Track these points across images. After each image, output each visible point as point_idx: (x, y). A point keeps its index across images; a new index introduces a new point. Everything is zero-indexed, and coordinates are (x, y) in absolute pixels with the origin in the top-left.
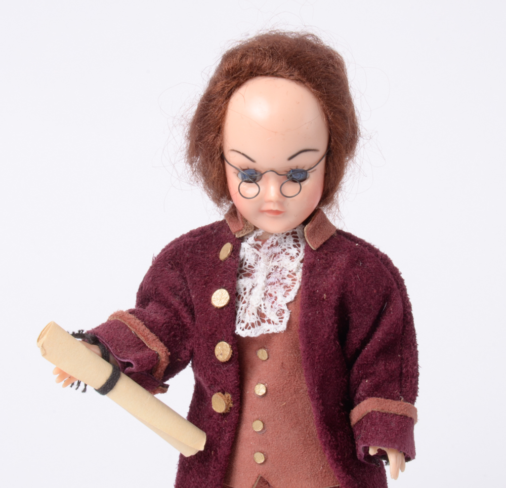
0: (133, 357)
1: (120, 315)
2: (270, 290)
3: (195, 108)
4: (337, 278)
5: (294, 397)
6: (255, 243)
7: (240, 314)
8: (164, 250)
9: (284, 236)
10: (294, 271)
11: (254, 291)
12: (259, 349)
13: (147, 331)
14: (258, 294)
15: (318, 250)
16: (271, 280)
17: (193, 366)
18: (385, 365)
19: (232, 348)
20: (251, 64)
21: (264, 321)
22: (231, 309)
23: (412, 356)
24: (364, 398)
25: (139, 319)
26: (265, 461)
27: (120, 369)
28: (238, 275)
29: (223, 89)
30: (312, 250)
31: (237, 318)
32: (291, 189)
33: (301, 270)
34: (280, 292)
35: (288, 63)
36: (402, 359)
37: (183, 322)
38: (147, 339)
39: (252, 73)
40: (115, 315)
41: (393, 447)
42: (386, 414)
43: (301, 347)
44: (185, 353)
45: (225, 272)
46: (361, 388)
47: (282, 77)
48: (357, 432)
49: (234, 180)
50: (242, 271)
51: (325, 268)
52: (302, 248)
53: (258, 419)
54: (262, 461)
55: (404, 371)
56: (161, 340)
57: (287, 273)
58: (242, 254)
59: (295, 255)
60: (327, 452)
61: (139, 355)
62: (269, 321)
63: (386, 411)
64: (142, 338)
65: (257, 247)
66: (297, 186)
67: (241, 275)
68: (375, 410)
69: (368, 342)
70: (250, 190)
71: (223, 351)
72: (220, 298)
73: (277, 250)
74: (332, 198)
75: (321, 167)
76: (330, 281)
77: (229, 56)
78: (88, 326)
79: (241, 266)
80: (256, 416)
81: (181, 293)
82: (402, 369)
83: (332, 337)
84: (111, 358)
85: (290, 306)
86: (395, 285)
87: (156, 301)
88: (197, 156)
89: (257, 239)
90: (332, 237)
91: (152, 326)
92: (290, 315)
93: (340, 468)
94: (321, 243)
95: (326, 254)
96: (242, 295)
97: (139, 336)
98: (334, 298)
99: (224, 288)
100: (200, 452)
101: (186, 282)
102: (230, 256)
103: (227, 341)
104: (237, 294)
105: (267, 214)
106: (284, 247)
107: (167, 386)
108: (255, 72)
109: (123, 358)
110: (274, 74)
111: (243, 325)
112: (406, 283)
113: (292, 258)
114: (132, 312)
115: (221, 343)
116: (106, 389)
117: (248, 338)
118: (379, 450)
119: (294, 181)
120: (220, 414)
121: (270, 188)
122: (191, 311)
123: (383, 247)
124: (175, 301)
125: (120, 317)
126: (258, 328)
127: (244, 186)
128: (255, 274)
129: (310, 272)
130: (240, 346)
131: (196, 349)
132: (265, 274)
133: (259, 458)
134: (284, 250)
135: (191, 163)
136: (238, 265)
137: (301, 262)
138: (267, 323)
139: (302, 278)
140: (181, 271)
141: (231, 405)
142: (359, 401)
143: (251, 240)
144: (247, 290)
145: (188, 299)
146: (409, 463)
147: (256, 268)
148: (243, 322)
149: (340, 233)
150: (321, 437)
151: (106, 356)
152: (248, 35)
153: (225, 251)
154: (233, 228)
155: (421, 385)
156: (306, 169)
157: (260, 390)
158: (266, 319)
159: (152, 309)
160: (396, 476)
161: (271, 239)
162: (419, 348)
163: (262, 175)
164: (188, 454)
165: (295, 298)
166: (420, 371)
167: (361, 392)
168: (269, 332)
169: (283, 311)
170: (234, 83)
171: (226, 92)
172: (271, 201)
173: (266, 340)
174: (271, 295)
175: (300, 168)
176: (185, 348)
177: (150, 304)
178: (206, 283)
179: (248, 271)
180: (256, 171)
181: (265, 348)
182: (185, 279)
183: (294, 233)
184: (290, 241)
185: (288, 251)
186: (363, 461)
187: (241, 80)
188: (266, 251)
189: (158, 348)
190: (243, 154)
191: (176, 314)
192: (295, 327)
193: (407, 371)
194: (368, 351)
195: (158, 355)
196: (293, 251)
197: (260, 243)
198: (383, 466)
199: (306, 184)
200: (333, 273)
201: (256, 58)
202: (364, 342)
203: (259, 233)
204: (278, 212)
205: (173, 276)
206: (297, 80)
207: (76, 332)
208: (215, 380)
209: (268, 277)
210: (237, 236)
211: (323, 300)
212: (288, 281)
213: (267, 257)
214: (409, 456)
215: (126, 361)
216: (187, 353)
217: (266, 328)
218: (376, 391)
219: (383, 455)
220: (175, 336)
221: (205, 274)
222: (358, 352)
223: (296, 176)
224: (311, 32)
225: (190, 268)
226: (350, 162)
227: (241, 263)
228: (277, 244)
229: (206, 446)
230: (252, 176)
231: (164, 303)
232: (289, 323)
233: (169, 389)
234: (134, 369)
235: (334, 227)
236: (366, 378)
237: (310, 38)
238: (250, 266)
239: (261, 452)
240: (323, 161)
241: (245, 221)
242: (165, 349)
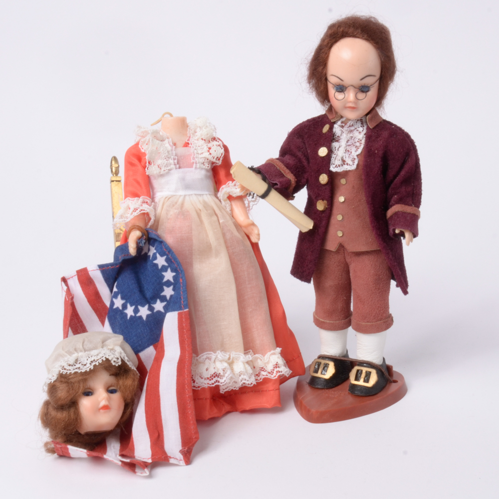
0: (278, 180)
1: (272, 160)
2: (348, 148)
3: (313, 54)
4: (383, 143)
5: (358, 203)
6: (341, 124)
7: (333, 160)
8: (294, 129)
9: (356, 121)
10: (361, 139)
11: (340, 149)
12: (341, 178)
13: (285, 168)
14: (342, 150)
15: (373, 128)
16: (349, 143)
17: (307, 188)
18: (405, 188)
19: (328, 177)
20: (343, 31)
21: (344, 164)
22: (328, 157)
23: (419, 184)
24: (394, 205)
25: (281, 162)
26: (343, 235)
27: (272, 186)
28: (332, 141)
29: (328, 43)
30: (370, 129)
31: (331, 162)
32: (361, 96)
33: (364, 139)
34: (353, 149)
35: (361, 30)
36: (414, 186)
37: (303, 165)
38: (285, 172)
39: (343, 35)
40: (269, 160)
41: (408, 229)
42: (405, 213)
43: (363, 177)
44: (304, 180)
45: (326, 139)
46: (392, 200)
47: (358, 37)
48: (390, 222)
49: (332, 91)
50: (334, 139)
51: (377, 138)
52: (365, 127)
53: (340, 214)
54: (341, 235)
55: (415, 192)
56: (292, 173)
57: (357, 140)
58: (334, 130)
59: (361, 131)
60: (375, 231)
61: (281, 180)
62: (347, 164)
63: (405, 211)
64: (282, 172)
65: (342, 127)
66: (364, 95)
67: (334, 141)
68: (400, 210)
69: (397, 176)
70: (340, 96)
71: (323, 179)
72: (323, 152)
73: (352, 128)
74: (381, 103)
75: (377, 85)
77: (331, 27)
78: (256, 166)
79: (334, 136)
80: (339, 213)
81: (302, 150)
82: (413, 191)
83: (379, 173)
84: (267, 181)
85: (359, 156)
86: (412, 148)
87: (290, 154)
88: (313, 79)
89: (342, 122)
90: (381, 122)
91: (288, 166)
92: (358, 162)
93: (380, 239)
94: (375, 125)
95: (377, 131)
96: (334, 151)
97: (281, 170)
98: (381, 153)
99: (325, 147)
100: (310, 230)
101: (305, 145)
102: (328, 131)
103: (326, 174)
104: (331, 150)
105: (349, 109)
106: (356, 127)
107: (294, 197)
108: (344, 35)
109: (273, 181)
110: (354, 36)
111: (334, 166)
112: (417, 148)
113: (360, 132)
114: (277, 159)
115: (322, 175)
116: (264, 196)
117: (336, 172)
118: (401, 231)
119: (363, 92)
120: (321, 211)
121: (351, 95)
122: (308, 159)
123: (406, 129)
124: (299, 154)
125: (272, 161)
126: (341, 167)
127: (337, 94)
128: (341, 140)
129: (369, 139)
130: (333, 176)
131: (309, 178)
132: (346, 140)
133: (340, 234)
134: (356, 128)
135: (309, 83)
136: (332, 136)
137: (365, 134)
138: (346, 165)
139: (365, 143)
140: (303, 139)
141: (327, 206)
142: (391, 206)
143: (339, 123)
144: (337, 148)
145: (306, 153)
146: (415, 239)
147: (341, 137)
148: (334, 164)
149: (385, 121)
150: (371, 224)
151: (264, 179)
152: (341, 16)
153: (326, 129)
154: (330, 117)
155: (423, 200)
156: (369, 85)
157: (342, 199)
158: (346, 163)
159: (287, 158)
160: (408, 244)
161: (349, 122)
162: (422, 181)
163: (346, 88)
164: (305, 230)
165: (361, 152)
166: (423, 192)
167: (392, 202)
168: (348, 170)
169: (355, 159)
170: (334, 40)
171: (329, 45)
172: (350, 102)
173: (345, 174)
174: (348, 151)
175: (366, 85)
176: (304, 178)
177: (286, 156)
178: (316, 144)
179: (337, 139)
180: (343, 86)
181: (344, 178)
182: (304, 143)
183: (361, 120)
184: (359, 124)
185: (358, 129)
186: (392, 236)
187: (338, 39)
188: (347, 129)
189: (290, 177)
190: (337, 77)
191: (300, 160)
192: (361, 168)
193: (416, 192)
194: (397, 181)
195: (290, 180)
196: (361, 129)
197: (343, 125)
198: (401, 241)
199: (369, 93)
200: (381, 140)
201: (346, 28)
202: (395, 176)
203: (343, 119)
204: (353, 108)
205: (298, 141)
206: (366, 40)
207: (250, 167)
208: (319, 194)
209: (348, 141)
210: (332, 121)
211: (376, 153)
212: (358, 144)
213: (347, 132)
214: (415, 235)
215: (274, 182)
216: (305, 180)
217: (346, 168)
218: (400, 201)
219: (402, 234)
220: (299, 171)
221: (315, 140)
222: (392, 181)
223: (364, 89)
224: (373, 16)
225: (308, 137)
226: (391, 84)
227: (334, 135)
228: (352, 125)
229: (314, 227)
230: (341, 89)
232: (358, 165)
233: (295, 198)
234: (278, 186)
235: (382, 118)
236: (395, 195)
237: (372, 20)
238: (338, 137)
239: (341, 231)
240: (378, 82)
241: (336, 113)
242: (294, 177)
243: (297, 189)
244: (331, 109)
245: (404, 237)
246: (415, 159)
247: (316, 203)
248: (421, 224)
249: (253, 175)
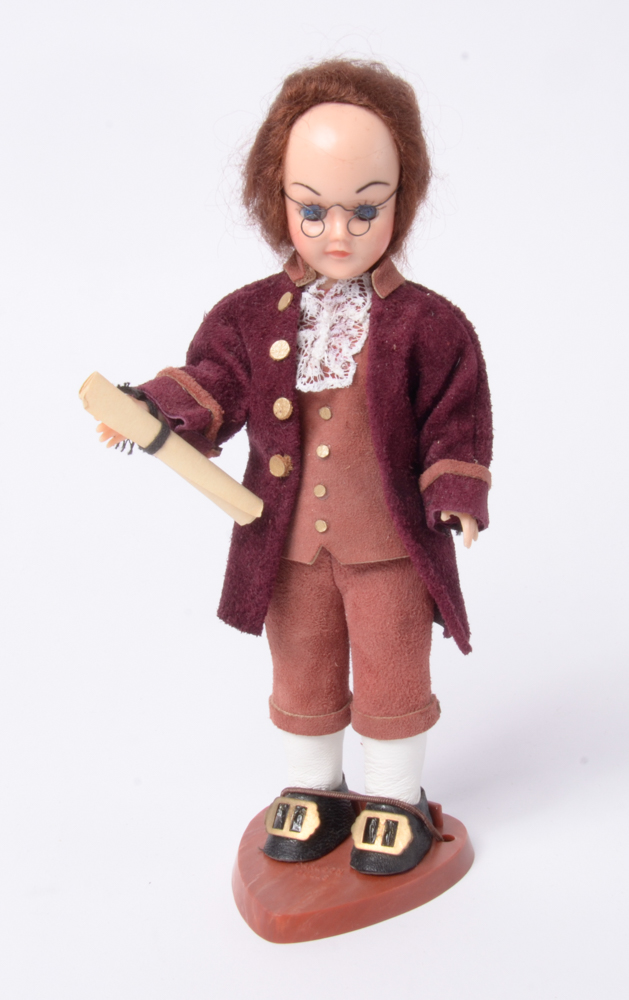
0: (184, 413)
1: (170, 371)
2: (334, 341)
4: (408, 327)
5: (360, 459)
6: (317, 292)
7: (301, 367)
9: (349, 283)
10: (361, 321)
11: (316, 344)
12: (321, 407)
13: (199, 387)
14: (320, 346)
15: (386, 298)
16: (335, 332)
17: (248, 430)
18: (458, 426)
19: (292, 404)
20: (316, 89)
21: (327, 376)
22: (292, 361)
23: (486, 416)
24: (435, 461)
25: (190, 374)
26: (328, 529)
27: (170, 426)
28: (298, 327)
29: (285, 116)
30: (380, 299)
31: (298, 372)
32: (358, 227)
33: (368, 321)
34: (345, 344)
35: (356, 88)
36: (475, 419)
37: (237, 380)
38: (199, 396)
39: (316, 98)
40: (165, 371)
41: (467, 511)
42: (460, 477)
43: (368, 402)
44: (240, 414)
45: (285, 322)
46: (431, 450)
47: (349, 103)
48: (428, 498)
49: (295, 218)
50: (302, 324)
51: (395, 317)
52: (369, 297)
53: (319, 484)
54: (324, 529)
55: (478, 432)
56: (214, 397)
57: (353, 323)
58: (303, 304)
59: (361, 304)
60: (396, 518)
61: (191, 412)
62: (333, 375)
63: (460, 473)
64: (193, 395)
65: (320, 297)
66: (365, 225)
67: (302, 327)
68: (448, 472)
69: (440, 400)
70: (313, 228)
71: (282, 408)
72: (279, 350)
73: (341, 299)
75: (391, 203)
76: (401, 331)
77: (291, 82)
79: (302, 318)
80: (318, 481)
81: (235, 348)
82: (476, 431)
83: (403, 392)
84: (160, 415)
85: (357, 358)
86: (469, 339)
87: (208, 359)
89: (319, 288)
90: (401, 286)
91: (204, 383)
92: (357, 369)
93: (409, 535)
94: (390, 291)
95: (395, 303)
96: (303, 348)
97: (190, 392)
98: (405, 348)
99: (284, 339)
100: (257, 520)
101: (241, 338)
102: (290, 306)
103: (287, 397)
104: (298, 347)
105: (332, 256)
106: (348, 297)
107: (221, 450)
108: (319, 98)
109: (173, 415)
110: (341, 100)
111: (305, 380)
112: (480, 339)
113: (358, 308)
114: (182, 369)
115: (280, 399)
116: (154, 447)
117: (310, 393)
118: (452, 516)
119: (362, 219)
120: (278, 479)
121: (336, 226)
122: (248, 369)
123: (456, 300)
124: (229, 357)
125: (169, 373)
126: (320, 382)
127: (307, 224)
128: (317, 326)
129: (379, 321)
130: (301, 402)
131: (252, 408)
132: (329, 326)
133: (321, 527)
134: (349, 300)
135: (247, 204)
136: (299, 316)
137: (369, 311)
138: (330, 377)
139: (370, 328)
140: (236, 326)
141: (291, 468)
142: (430, 464)
143: (313, 289)
144: (309, 343)
145: (244, 356)
146: (482, 532)
147: (318, 319)
148: (304, 376)
149: (409, 284)
150: (389, 502)
151: (154, 411)
152: (312, 59)
153: (285, 301)
154: (293, 277)
156: (375, 204)
157: (323, 451)
158: (329, 373)
159: (204, 367)
160: (468, 545)
161: (335, 287)
162: (493, 410)
163: (326, 210)
164: (244, 521)
165: (362, 349)
167: (431, 454)
168: (334, 387)
169: (349, 363)
170: (297, 109)
171: (288, 119)
172: (337, 240)
173: (330, 396)
174: (335, 347)
175: (369, 203)
176: (240, 408)
177: (202, 363)
178: (264, 335)
179: (309, 324)
180: (320, 206)
181: (327, 406)
182: (239, 334)
183: (359, 281)
184: (356, 290)
185: (353, 300)
186: (434, 529)
187: (305, 107)
188: (330, 301)
189: (211, 406)
190: (307, 187)
191: (231, 371)
192: (362, 382)
193: (481, 433)
194: (440, 410)
195: (211, 413)
196: (359, 301)
197: (322, 292)
198: (451, 539)
199: (376, 222)
200: (403, 322)
201: (322, 82)
202: (436, 400)
203: (322, 281)
204: (343, 254)
205: (228, 331)
206: (366, 107)
207: (122, 385)
208: (273, 442)
209: (332, 328)
210: (297, 285)
211: (393, 351)
212: (354, 332)
213: (330, 308)
214: (482, 524)
215: (176, 418)
216: (243, 413)
217: (330, 383)
218: (449, 452)
220: (229, 395)
221: (263, 326)
222: (429, 411)
223: (364, 213)
224: (378, 60)
225: (246, 320)
227: (302, 314)
228: (341, 293)
229: (263, 513)
230: (316, 213)
231: (216, 359)
232: (355, 377)
233: (223, 452)
234: (184, 426)
235: (403, 278)
236: (437, 440)
238: (311, 318)
239: (323, 519)
240: (394, 198)
241: (307, 266)
242: (218, 406)
243: (227, 432)
244: (295, 260)
245: (459, 529)
246: (476, 362)
247: (268, 461)
248: (495, 500)
249: (129, 403)
